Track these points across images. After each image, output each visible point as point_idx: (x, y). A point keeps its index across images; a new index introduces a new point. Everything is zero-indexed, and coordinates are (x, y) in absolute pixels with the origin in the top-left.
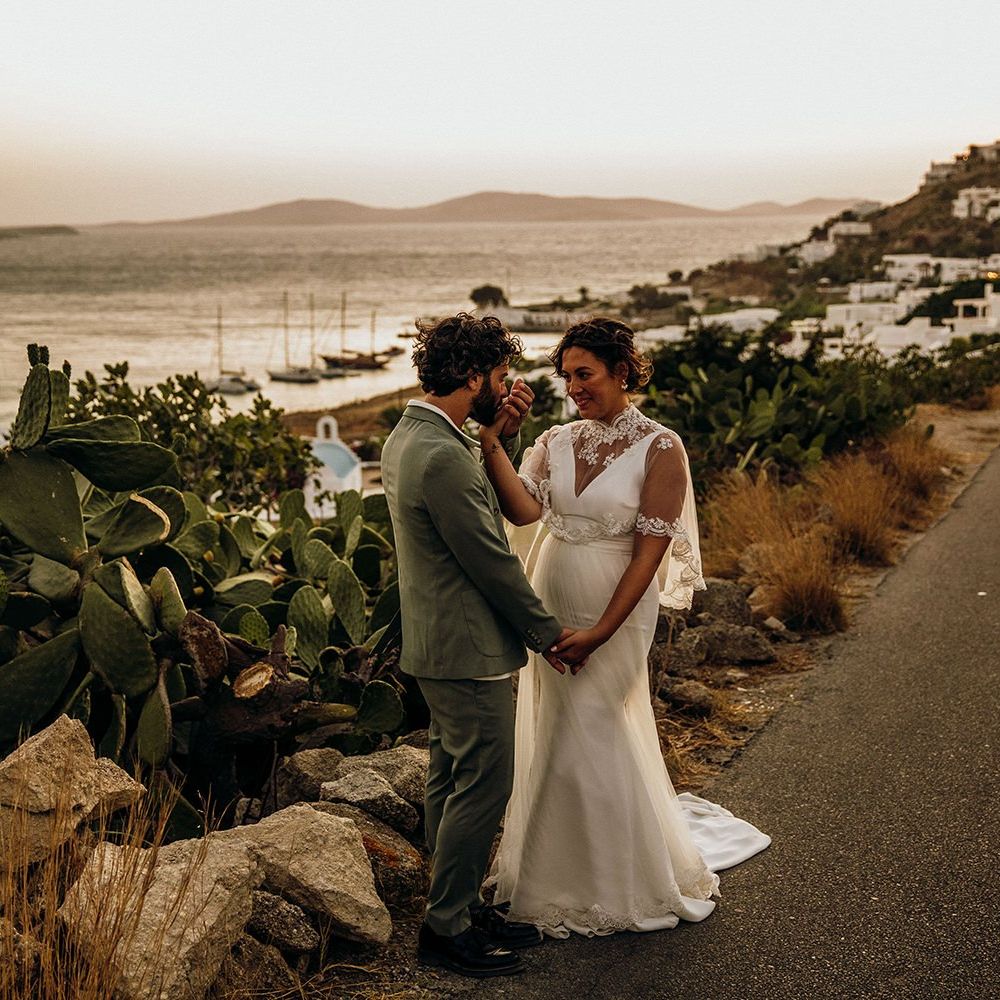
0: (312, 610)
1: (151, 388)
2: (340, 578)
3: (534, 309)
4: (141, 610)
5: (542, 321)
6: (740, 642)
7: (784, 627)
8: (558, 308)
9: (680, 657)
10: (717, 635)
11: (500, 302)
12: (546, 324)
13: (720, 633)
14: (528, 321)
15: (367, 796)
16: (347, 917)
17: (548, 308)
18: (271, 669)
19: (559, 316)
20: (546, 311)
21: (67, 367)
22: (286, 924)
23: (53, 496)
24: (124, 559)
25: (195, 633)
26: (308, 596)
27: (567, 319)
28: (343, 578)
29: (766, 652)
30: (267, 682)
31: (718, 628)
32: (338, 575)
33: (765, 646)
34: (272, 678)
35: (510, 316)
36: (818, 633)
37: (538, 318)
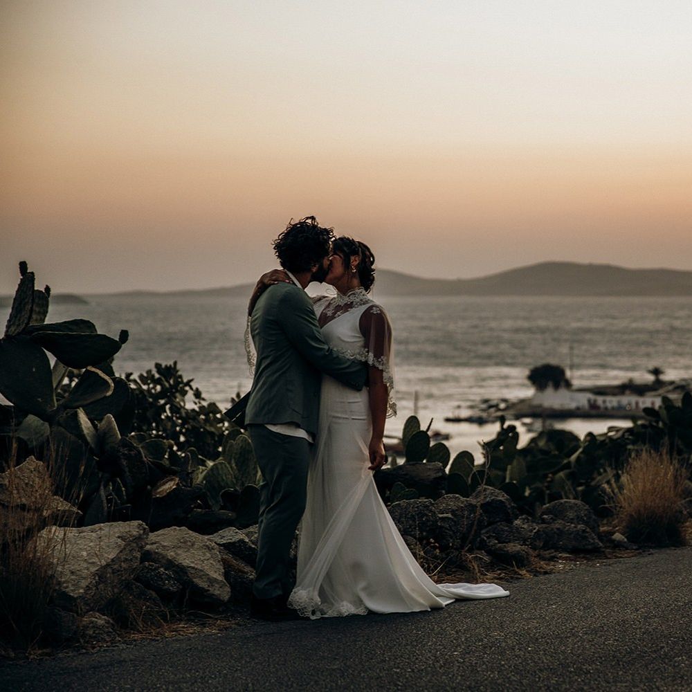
0: (224, 478)
1: (131, 374)
2: (242, 446)
3: (600, 391)
4: (90, 437)
5: (609, 405)
6: (573, 535)
7: (626, 540)
8: (628, 392)
9: (511, 532)
10: (555, 530)
11: (563, 384)
12: (613, 408)
13: (558, 529)
14: (593, 406)
15: (229, 541)
16: (203, 584)
17: (616, 391)
18: (177, 479)
19: (628, 400)
20: (614, 395)
21: (48, 289)
22: (162, 579)
23: (34, 370)
24: (81, 409)
25: (126, 452)
26: (222, 468)
27: (637, 403)
28: (244, 446)
29: (593, 544)
30: (174, 487)
31: (557, 526)
32: (241, 445)
33: (593, 539)
34: (178, 484)
35: (572, 399)
36: (653, 545)
37: (604, 402)
